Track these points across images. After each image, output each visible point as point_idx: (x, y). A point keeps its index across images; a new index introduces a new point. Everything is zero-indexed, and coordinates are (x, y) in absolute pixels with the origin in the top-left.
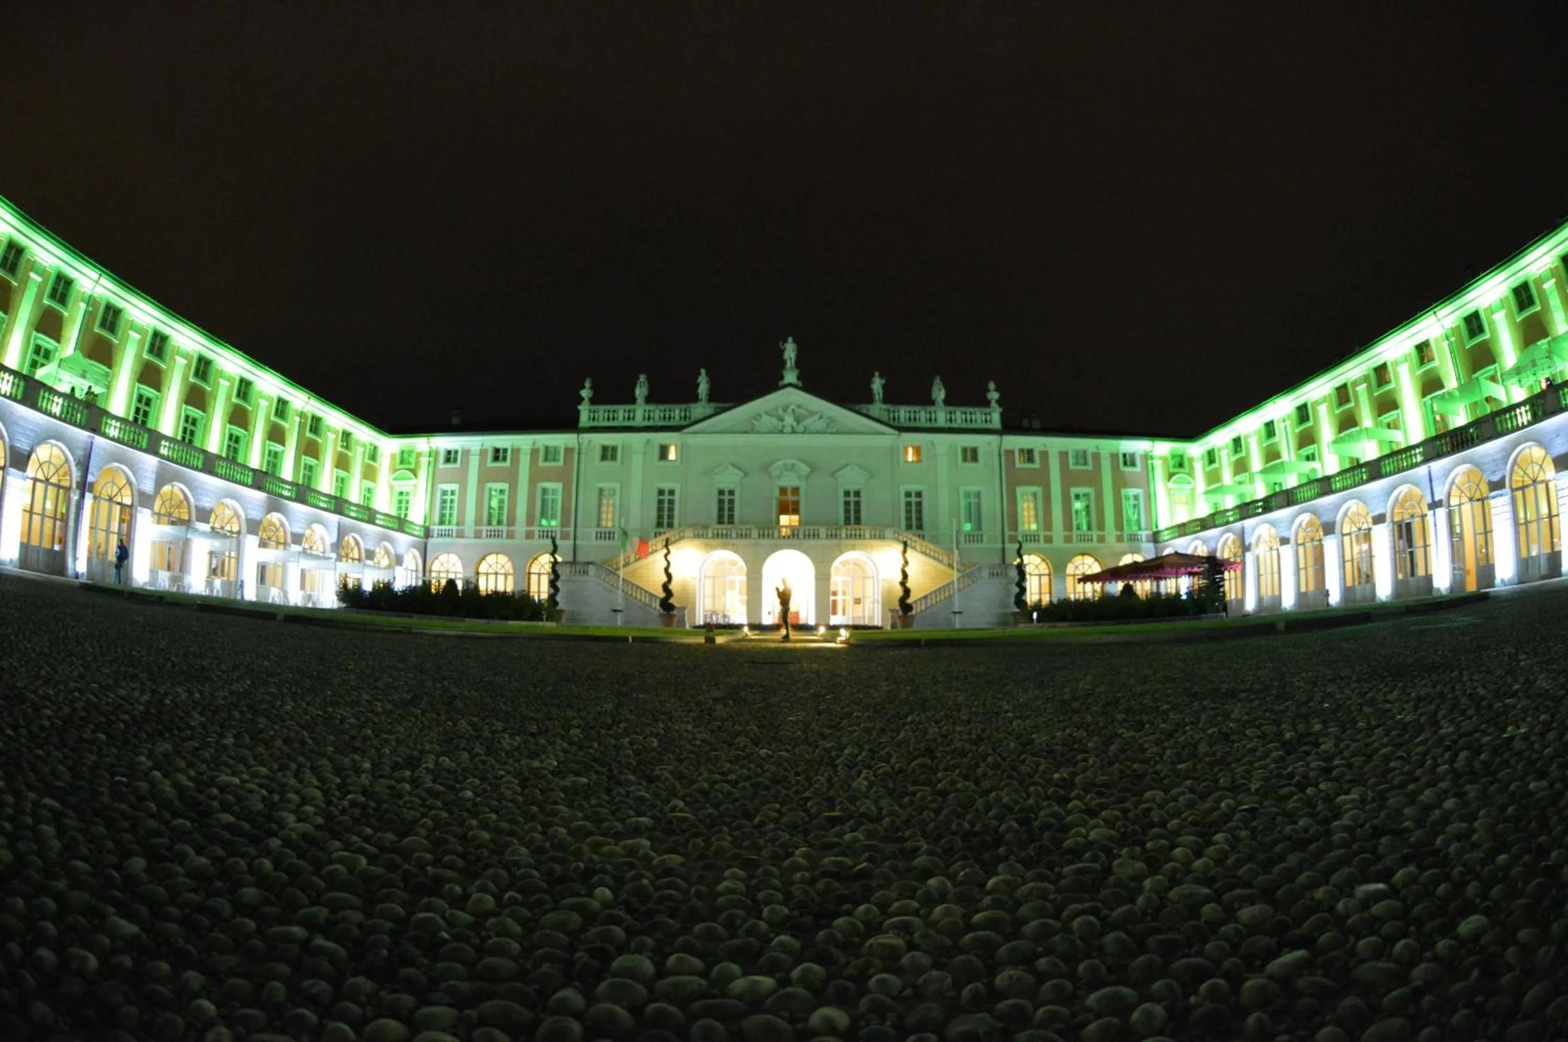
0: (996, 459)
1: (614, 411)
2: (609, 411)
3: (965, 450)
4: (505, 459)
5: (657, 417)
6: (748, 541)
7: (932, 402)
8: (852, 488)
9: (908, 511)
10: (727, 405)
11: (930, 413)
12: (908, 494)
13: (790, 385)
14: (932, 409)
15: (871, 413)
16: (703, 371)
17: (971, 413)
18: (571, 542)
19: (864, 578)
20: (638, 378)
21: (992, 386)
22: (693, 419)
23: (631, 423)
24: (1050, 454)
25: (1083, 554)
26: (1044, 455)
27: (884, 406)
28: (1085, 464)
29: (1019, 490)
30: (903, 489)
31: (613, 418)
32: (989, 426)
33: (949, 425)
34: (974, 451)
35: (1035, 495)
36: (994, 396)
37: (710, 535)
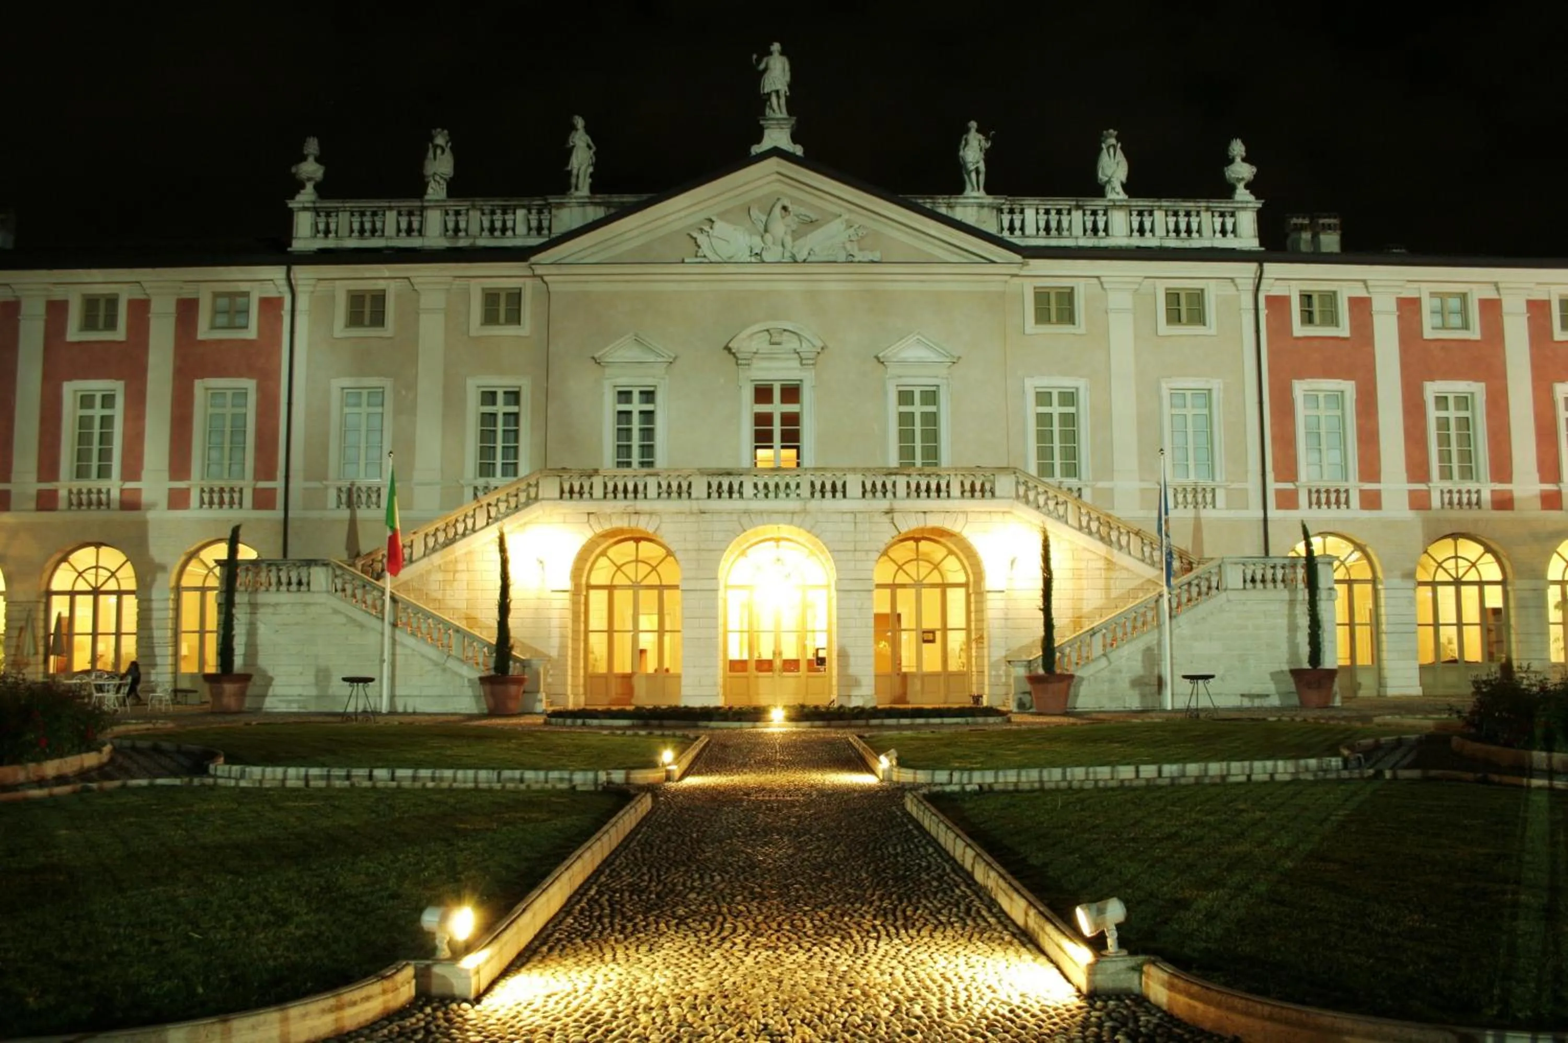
0: (1249, 319)
1: (374, 214)
2: (362, 214)
3: (1173, 297)
4: (111, 324)
5: (474, 228)
6: (684, 504)
7: (1099, 191)
8: (918, 381)
9: (1044, 436)
10: (628, 199)
11: (1094, 213)
12: (1043, 398)
13: (776, 152)
14: (1099, 203)
15: (959, 214)
16: (580, 122)
17: (1188, 214)
18: (279, 514)
19: (944, 587)
20: (431, 139)
21: (1238, 148)
22: (558, 230)
23: (415, 242)
24: (1376, 306)
25: (1455, 536)
26: (1361, 306)
27: (989, 200)
28: (1466, 326)
29: (1300, 388)
30: (1032, 385)
31: (373, 231)
32: (1230, 242)
33: (1136, 241)
34: (1198, 297)
35: (1338, 398)
36: (1241, 170)
37: (598, 492)
